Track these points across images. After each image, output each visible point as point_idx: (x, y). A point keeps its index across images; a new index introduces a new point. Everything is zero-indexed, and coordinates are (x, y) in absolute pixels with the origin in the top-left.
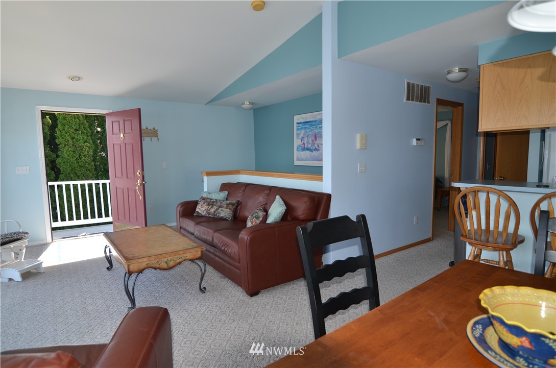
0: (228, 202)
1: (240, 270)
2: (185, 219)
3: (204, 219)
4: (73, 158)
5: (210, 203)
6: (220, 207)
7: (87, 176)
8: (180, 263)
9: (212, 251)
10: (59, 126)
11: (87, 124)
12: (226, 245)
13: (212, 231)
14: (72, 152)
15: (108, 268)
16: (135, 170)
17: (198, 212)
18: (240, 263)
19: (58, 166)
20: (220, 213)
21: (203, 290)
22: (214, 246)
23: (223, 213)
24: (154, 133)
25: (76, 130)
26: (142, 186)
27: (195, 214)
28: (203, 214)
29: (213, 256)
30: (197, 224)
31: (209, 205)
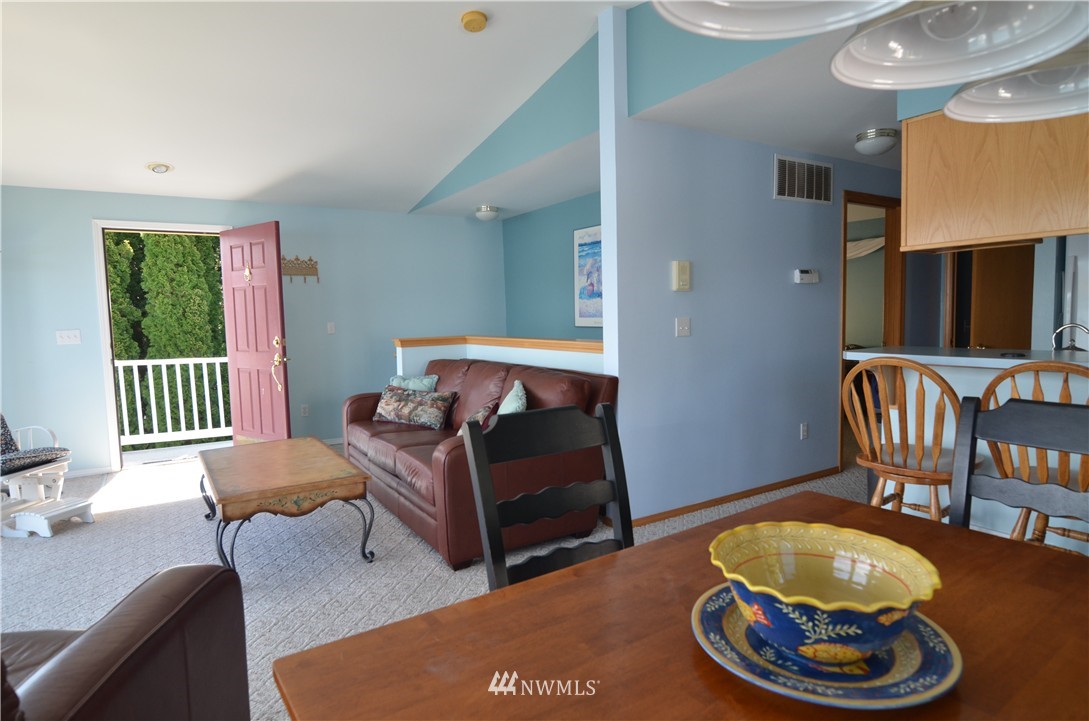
0: (436, 395)
1: (436, 520)
2: (357, 427)
3: (390, 427)
4: (171, 317)
5: (403, 396)
6: (420, 404)
7: (198, 350)
8: (322, 505)
9: (394, 485)
10: (147, 259)
11: (198, 255)
12: (415, 473)
13: (395, 448)
14: (170, 307)
15: (207, 516)
16: (270, 337)
17: (380, 415)
18: (435, 505)
19: (145, 332)
20: (420, 416)
21: (368, 557)
22: (396, 476)
23: (425, 416)
24: (309, 269)
25: (178, 265)
26: (281, 367)
27: (375, 419)
28: (389, 418)
29: (396, 495)
30: (375, 435)
31: (399, 401)
